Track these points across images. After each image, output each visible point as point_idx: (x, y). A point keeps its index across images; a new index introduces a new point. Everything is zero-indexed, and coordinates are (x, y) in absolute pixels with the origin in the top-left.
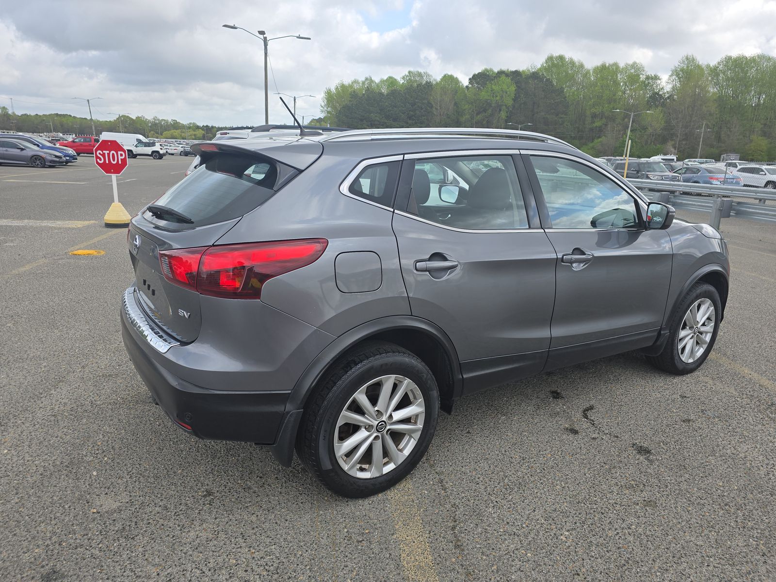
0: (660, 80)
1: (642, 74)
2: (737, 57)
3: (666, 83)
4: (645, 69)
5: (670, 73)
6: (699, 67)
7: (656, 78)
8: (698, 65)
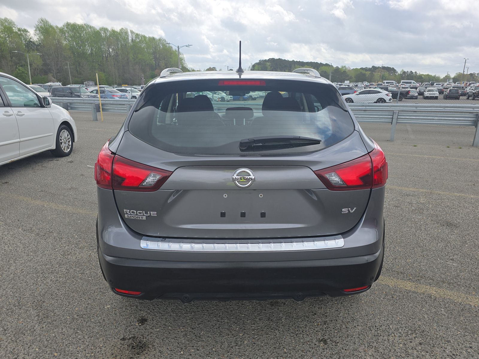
0: (28, 32)
1: (14, 27)
2: (73, 24)
3: (33, 35)
4: (15, 24)
5: (34, 29)
6: (51, 27)
7: (25, 31)
8: (51, 26)
